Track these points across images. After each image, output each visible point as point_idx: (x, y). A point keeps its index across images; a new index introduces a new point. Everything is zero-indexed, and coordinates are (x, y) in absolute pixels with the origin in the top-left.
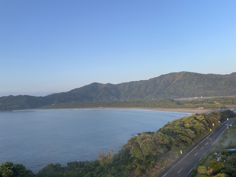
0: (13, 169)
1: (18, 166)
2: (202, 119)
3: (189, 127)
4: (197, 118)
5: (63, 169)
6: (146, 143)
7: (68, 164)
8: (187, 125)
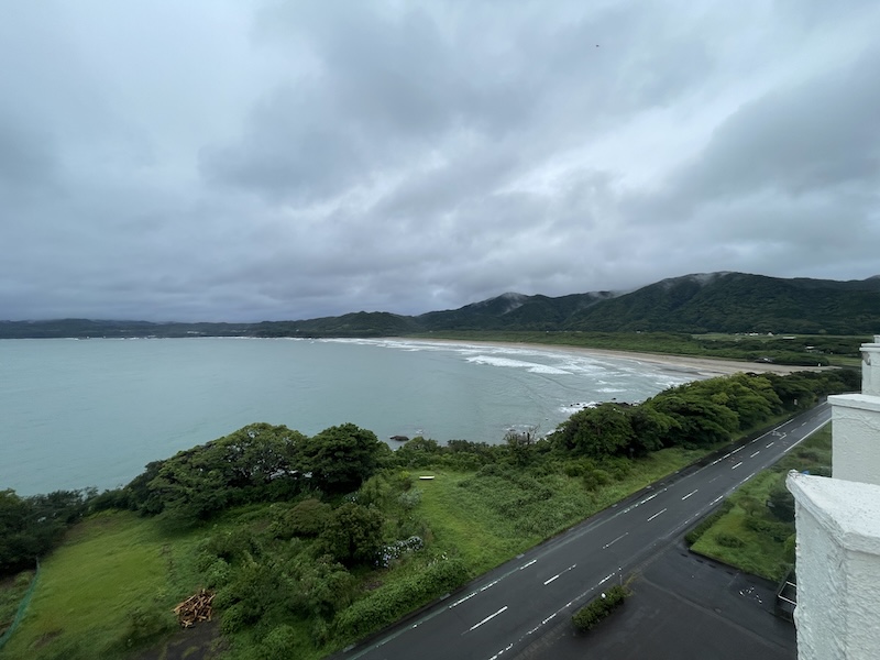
0: (357, 437)
1: (364, 432)
2: (765, 386)
3: (725, 401)
4: (751, 382)
5: (441, 450)
6: (612, 424)
7: (450, 442)
8: (723, 396)
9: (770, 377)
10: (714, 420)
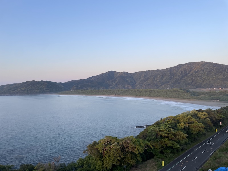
9: (209, 112)
10: (174, 140)
